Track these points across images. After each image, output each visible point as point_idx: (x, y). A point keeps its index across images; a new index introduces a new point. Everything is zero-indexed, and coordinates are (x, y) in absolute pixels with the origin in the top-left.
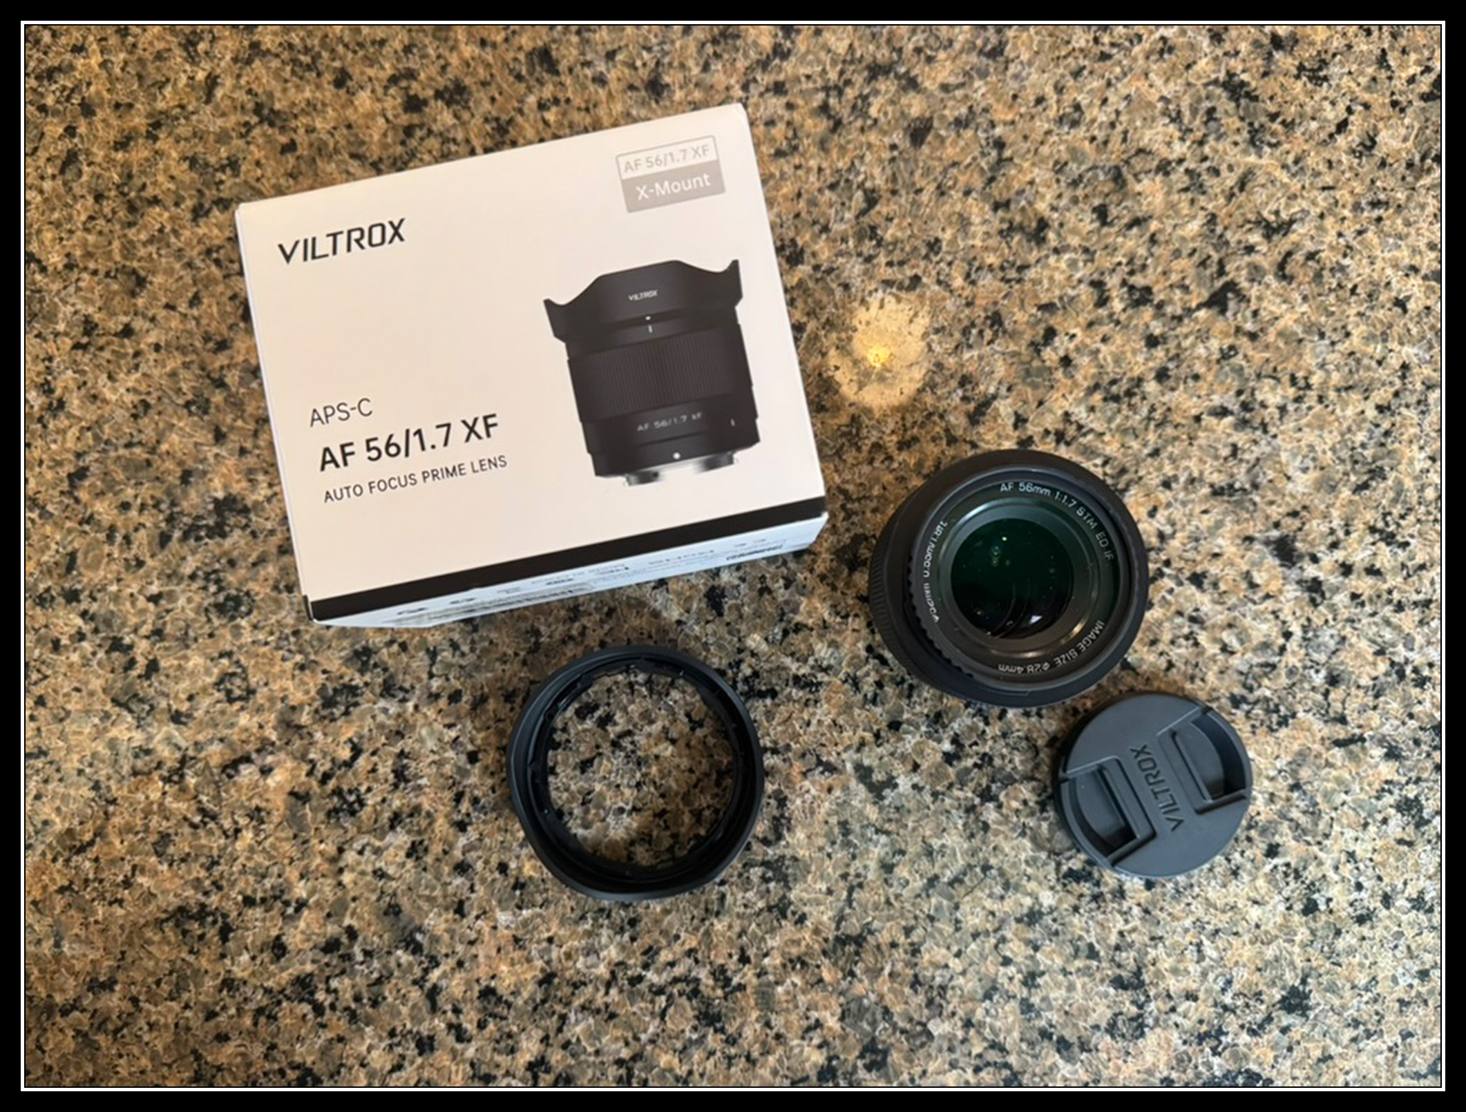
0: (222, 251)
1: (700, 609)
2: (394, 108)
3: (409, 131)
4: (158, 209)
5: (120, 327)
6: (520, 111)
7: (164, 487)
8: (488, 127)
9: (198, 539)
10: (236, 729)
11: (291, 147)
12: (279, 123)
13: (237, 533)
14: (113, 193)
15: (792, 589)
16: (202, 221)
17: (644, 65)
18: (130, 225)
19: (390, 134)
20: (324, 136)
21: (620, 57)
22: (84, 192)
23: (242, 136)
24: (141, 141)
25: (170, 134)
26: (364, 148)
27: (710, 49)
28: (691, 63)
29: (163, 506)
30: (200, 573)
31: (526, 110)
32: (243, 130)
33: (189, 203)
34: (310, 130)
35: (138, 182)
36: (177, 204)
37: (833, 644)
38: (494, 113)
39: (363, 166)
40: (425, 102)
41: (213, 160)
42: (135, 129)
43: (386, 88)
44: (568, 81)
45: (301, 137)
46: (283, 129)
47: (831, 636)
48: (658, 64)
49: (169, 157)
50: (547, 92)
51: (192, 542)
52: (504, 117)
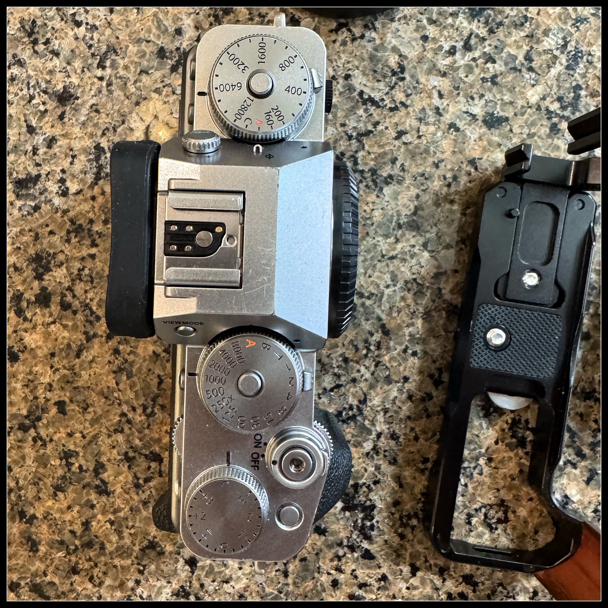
0: (139, 475)
1: (500, 135)
2: (44, 315)
3: (65, 306)
4: (94, 523)
5: (187, 567)
6: (65, 212)
7: (326, 550)
8: (74, 240)
9: (372, 527)
10: (529, 520)
11: (61, 406)
12: (39, 413)
13: (373, 496)
14: (73, 559)
15: (496, 57)
16: (110, 488)
17: (44, 103)
18: (102, 547)
19: (64, 322)
20: (57, 377)
21: (34, 123)
22: (68, 582)
23: (44, 445)
24: (33, 529)
25: (32, 505)
26: (74, 346)
27: (41, 48)
28: (50, 65)
29: (341, 553)
30: (400, 531)
31: (65, 207)
32: (40, 443)
33: (93, 496)
34: (50, 387)
35: (67, 536)
36: (93, 507)
37: (546, 33)
38: (63, 233)
39: (88, 349)
40: (44, 289)
41: (60, 472)
42: (22, 533)
43: (25, 319)
44: (46, 168)
45: (55, 396)
46: (45, 410)
47: (539, 33)
48: (45, 92)
49: (50, 508)
50: (53, 187)
51: (374, 533)
52: (68, 225)
